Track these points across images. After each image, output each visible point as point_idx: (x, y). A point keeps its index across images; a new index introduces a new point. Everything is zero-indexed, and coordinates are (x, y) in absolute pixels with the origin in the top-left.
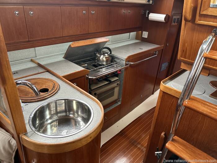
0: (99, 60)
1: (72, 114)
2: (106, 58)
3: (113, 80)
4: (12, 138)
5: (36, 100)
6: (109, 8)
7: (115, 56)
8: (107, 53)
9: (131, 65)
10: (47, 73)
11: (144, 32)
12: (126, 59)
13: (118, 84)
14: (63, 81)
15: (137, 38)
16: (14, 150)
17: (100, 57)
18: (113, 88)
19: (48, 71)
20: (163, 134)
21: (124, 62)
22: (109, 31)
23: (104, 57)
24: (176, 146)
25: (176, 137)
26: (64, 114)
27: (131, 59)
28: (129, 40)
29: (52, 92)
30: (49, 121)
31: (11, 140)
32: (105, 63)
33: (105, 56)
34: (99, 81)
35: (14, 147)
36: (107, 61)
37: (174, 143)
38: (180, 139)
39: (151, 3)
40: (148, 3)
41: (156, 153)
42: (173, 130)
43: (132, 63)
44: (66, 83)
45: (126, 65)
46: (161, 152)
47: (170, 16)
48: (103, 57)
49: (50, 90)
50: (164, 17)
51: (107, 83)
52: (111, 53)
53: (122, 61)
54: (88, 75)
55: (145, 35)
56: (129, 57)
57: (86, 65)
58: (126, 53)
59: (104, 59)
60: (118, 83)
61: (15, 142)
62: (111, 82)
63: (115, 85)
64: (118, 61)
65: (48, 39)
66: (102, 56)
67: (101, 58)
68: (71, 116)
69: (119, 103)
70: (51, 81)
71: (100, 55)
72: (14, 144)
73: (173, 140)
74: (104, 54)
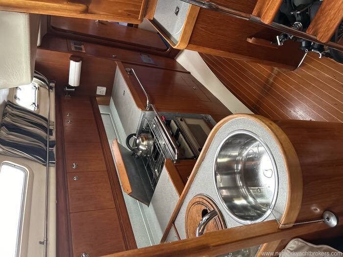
0: (147, 152)
1: (237, 167)
2: (143, 141)
3: (175, 127)
4: (286, 248)
5: (222, 223)
6: (66, 143)
7: (139, 129)
8: (135, 141)
9: (152, 102)
10: (175, 223)
11: (98, 93)
12: (143, 110)
13: (181, 120)
14: (187, 193)
15: (107, 104)
16: (304, 244)
17: (142, 150)
18: (189, 126)
19: (173, 222)
20: (250, 41)
21: (147, 113)
22: (101, 142)
23: (142, 143)
24: (267, 10)
25: (255, 12)
26: (238, 177)
27: (141, 103)
28: (111, 114)
29: (207, 203)
30: (251, 199)
31: (289, 250)
32: (151, 142)
33: (140, 142)
34: (180, 145)
35: (300, 244)
36: (147, 139)
37: (264, 13)
38: (256, 6)
39: (54, 85)
40: (54, 89)
41: (279, 44)
42: (245, 16)
43: (148, 101)
44: (190, 188)
45: (151, 109)
46: (277, 37)
47: (72, 54)
48: (142, 145)
49: (204, 208)
50: (75, 62)
51: (181, 135)
52: (135, 135)
53: (146, 116)
54: (173, 161)
55: (101, 90)
56: (139, 106)
57: (156, 170)
58: (132, 113)
59: (145, 143)
60: (179, 119)
61: (291, 242)
62: (180, 130)
63: (183, 124)
64: (146, 122)
65: (122, 230)
66: (141, 147)
67: (144, 148)
68: (240, 167)
69: (210, 117)
70: (188, 211)
71: (139, 150)
72: (295, 243)
73: (259, 15)
74: (138, 145)
